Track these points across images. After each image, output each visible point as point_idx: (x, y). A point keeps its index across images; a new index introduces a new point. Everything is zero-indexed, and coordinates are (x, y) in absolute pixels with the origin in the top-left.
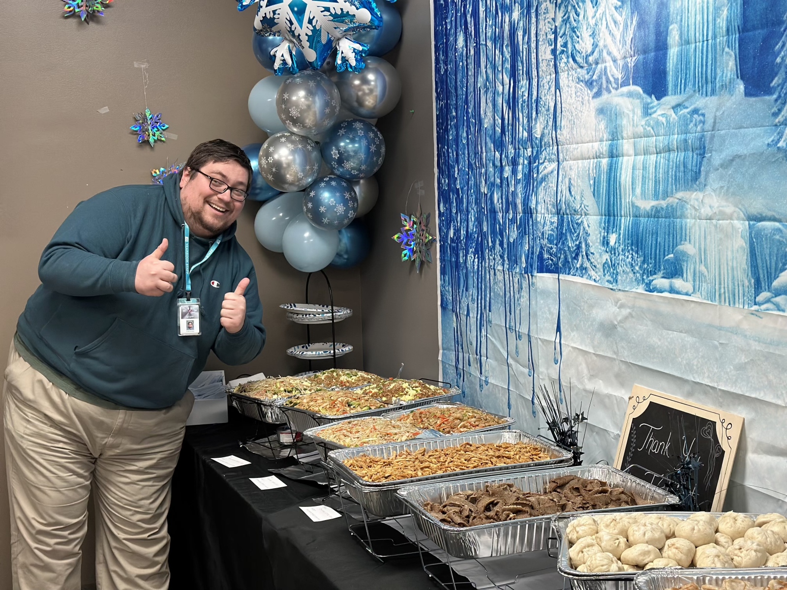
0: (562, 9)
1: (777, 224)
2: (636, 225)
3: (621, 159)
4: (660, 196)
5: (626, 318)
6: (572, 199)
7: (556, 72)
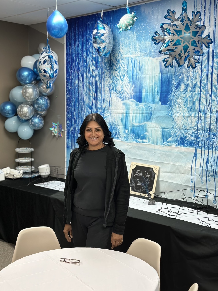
0: (112, 80)
1: (168, 129)
2: (133, 129)
3: (129, 114)
4: (140, 122)
5: (130, 148)
6: (115, 122)
7: (110, 94)
